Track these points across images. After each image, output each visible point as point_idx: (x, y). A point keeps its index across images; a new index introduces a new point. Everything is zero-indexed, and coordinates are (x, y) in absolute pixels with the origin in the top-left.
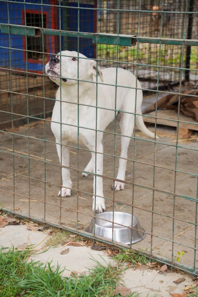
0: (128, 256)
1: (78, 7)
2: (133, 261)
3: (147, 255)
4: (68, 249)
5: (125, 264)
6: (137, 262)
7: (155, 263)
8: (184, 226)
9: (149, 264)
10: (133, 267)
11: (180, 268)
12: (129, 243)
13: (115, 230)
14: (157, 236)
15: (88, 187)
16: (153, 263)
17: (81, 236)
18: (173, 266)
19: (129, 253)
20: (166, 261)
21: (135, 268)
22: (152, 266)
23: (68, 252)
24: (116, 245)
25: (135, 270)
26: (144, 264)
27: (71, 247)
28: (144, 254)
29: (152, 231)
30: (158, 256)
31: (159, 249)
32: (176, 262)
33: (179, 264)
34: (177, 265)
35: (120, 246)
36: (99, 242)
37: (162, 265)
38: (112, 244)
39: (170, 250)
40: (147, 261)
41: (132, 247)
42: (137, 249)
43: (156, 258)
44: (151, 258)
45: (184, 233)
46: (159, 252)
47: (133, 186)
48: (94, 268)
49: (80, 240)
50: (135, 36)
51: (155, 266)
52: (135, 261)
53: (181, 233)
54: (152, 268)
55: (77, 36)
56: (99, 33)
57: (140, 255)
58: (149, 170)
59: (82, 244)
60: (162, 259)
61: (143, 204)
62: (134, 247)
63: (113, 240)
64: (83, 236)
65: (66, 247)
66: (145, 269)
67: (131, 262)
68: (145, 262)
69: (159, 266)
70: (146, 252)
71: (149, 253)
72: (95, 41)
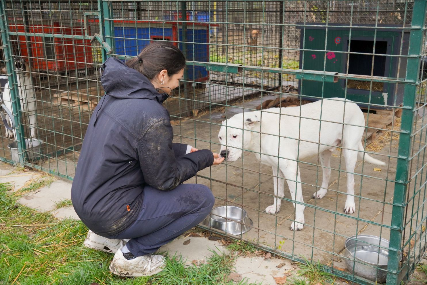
0: (238, 246)
1: (193, 43)
2: (244, 250)
3: (254, 244)
4: (190, 240)
5: (237, 252)
6: (247, 251)
7: (261, 251)
8: (284, 216)
9: (256, 252)
10: (243, 255)
11: (281, 256)
12: (240, 233)
13: (228, 224)
14: (263, 230)
15: (205, 182)
16: (260, 251)
17: (200, 228)
18: (275, 253)
19: (240, 244)
20: (270, 250)
21: (245, 256)
22: (259, 254)
23: (190, 242)
24: (229, 237)
25: (245, 257)
26: (252, 252)
27: (191, 238)
28: (252, 244)
29: (258, 226)
30: (264, 246)
31: (264, 238)
32: (278, 250)
33: (280, 251)
34: (279, 253)
35: (232, 237)
36: (215, 233)
37: (267, 252)
38: (226, 236)
39: (273, 238)
40: (255, 249)
41: (242, 238)
42: (246, 240)
43: (262, 247)
44: (258, 247)
45: (284, 222)
46: (264, 240)
47: (243, 189)
48: (211, 257)
49: (199, 232)
50: (241, 66)
51: (261, 254)
52: (245, 250)
53: (282, 222)
54: (259, 256)
55: (192, 65)
56: (211, 63)
57: (249, 245)
58: (254, 166)
59: (201, 235)
60: (267, 248)
61: (250, 197)
62: (244, 238)
63: (226, 233)
64: (202, 229)
65: (188, 238)
66: (253, 256)
67: (242, 251)
68: (253, 250)
69: (264, 254)
70: (254, 242)
71: (256, 243)
72: (208, 69)
